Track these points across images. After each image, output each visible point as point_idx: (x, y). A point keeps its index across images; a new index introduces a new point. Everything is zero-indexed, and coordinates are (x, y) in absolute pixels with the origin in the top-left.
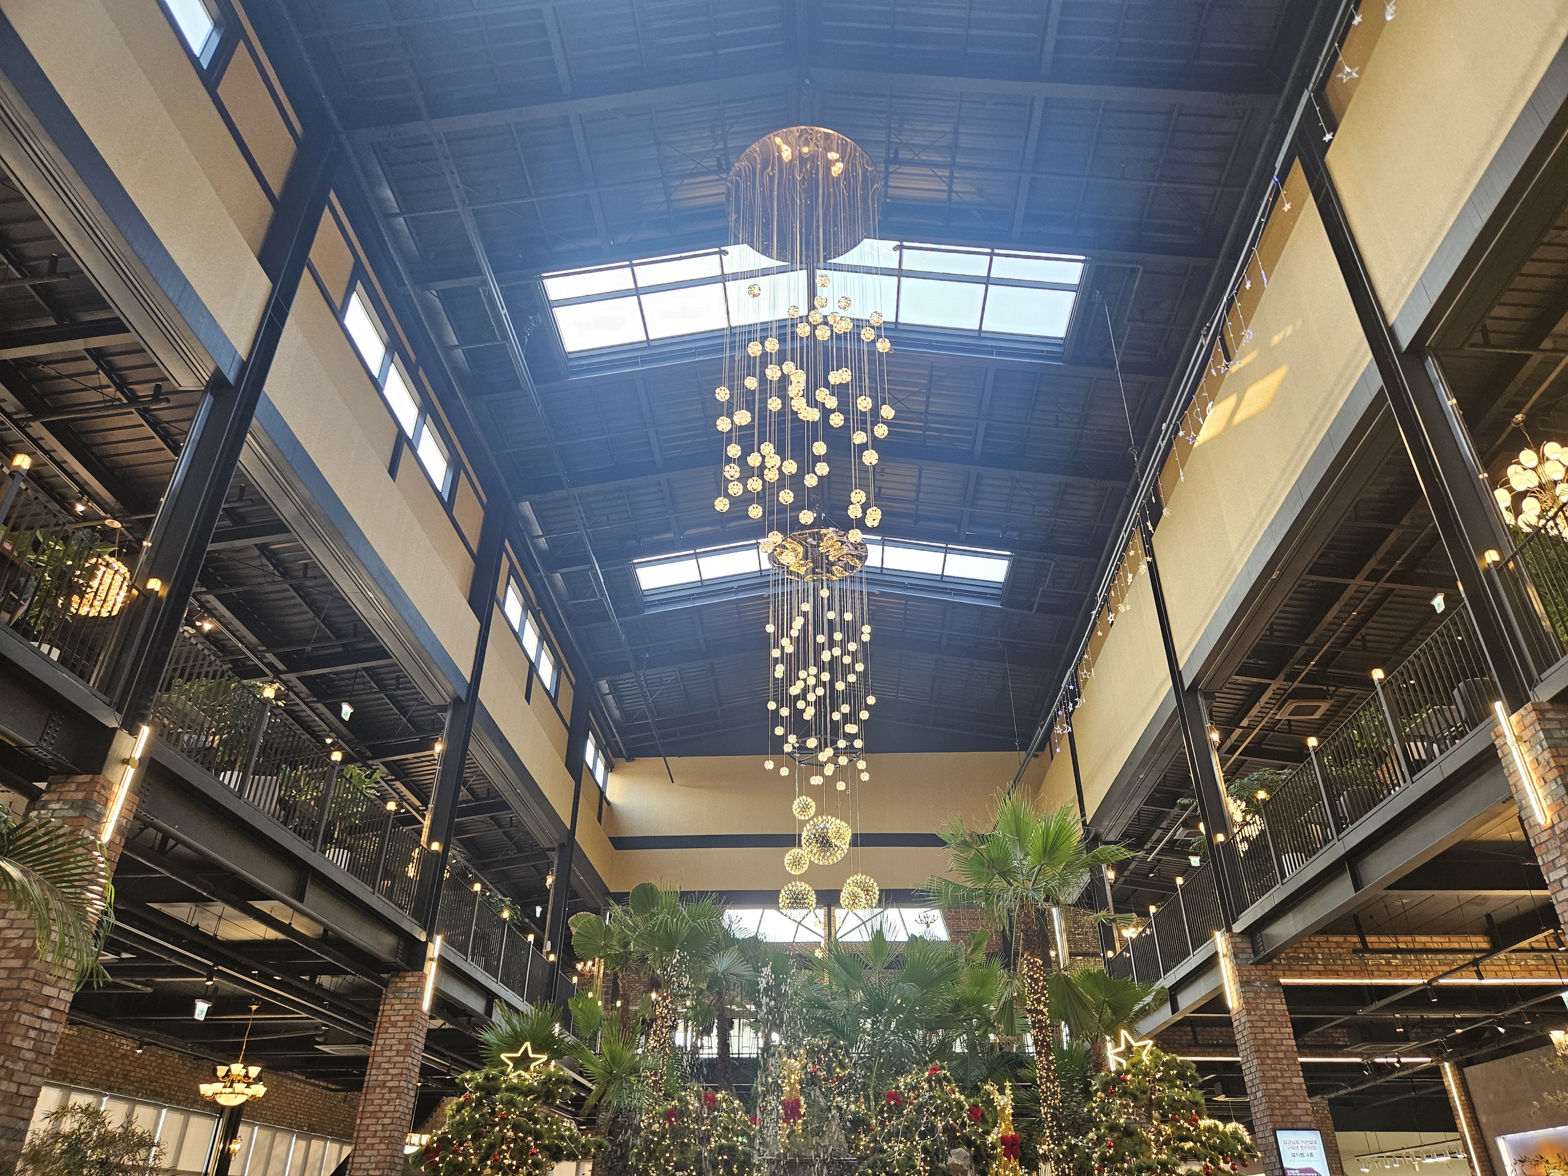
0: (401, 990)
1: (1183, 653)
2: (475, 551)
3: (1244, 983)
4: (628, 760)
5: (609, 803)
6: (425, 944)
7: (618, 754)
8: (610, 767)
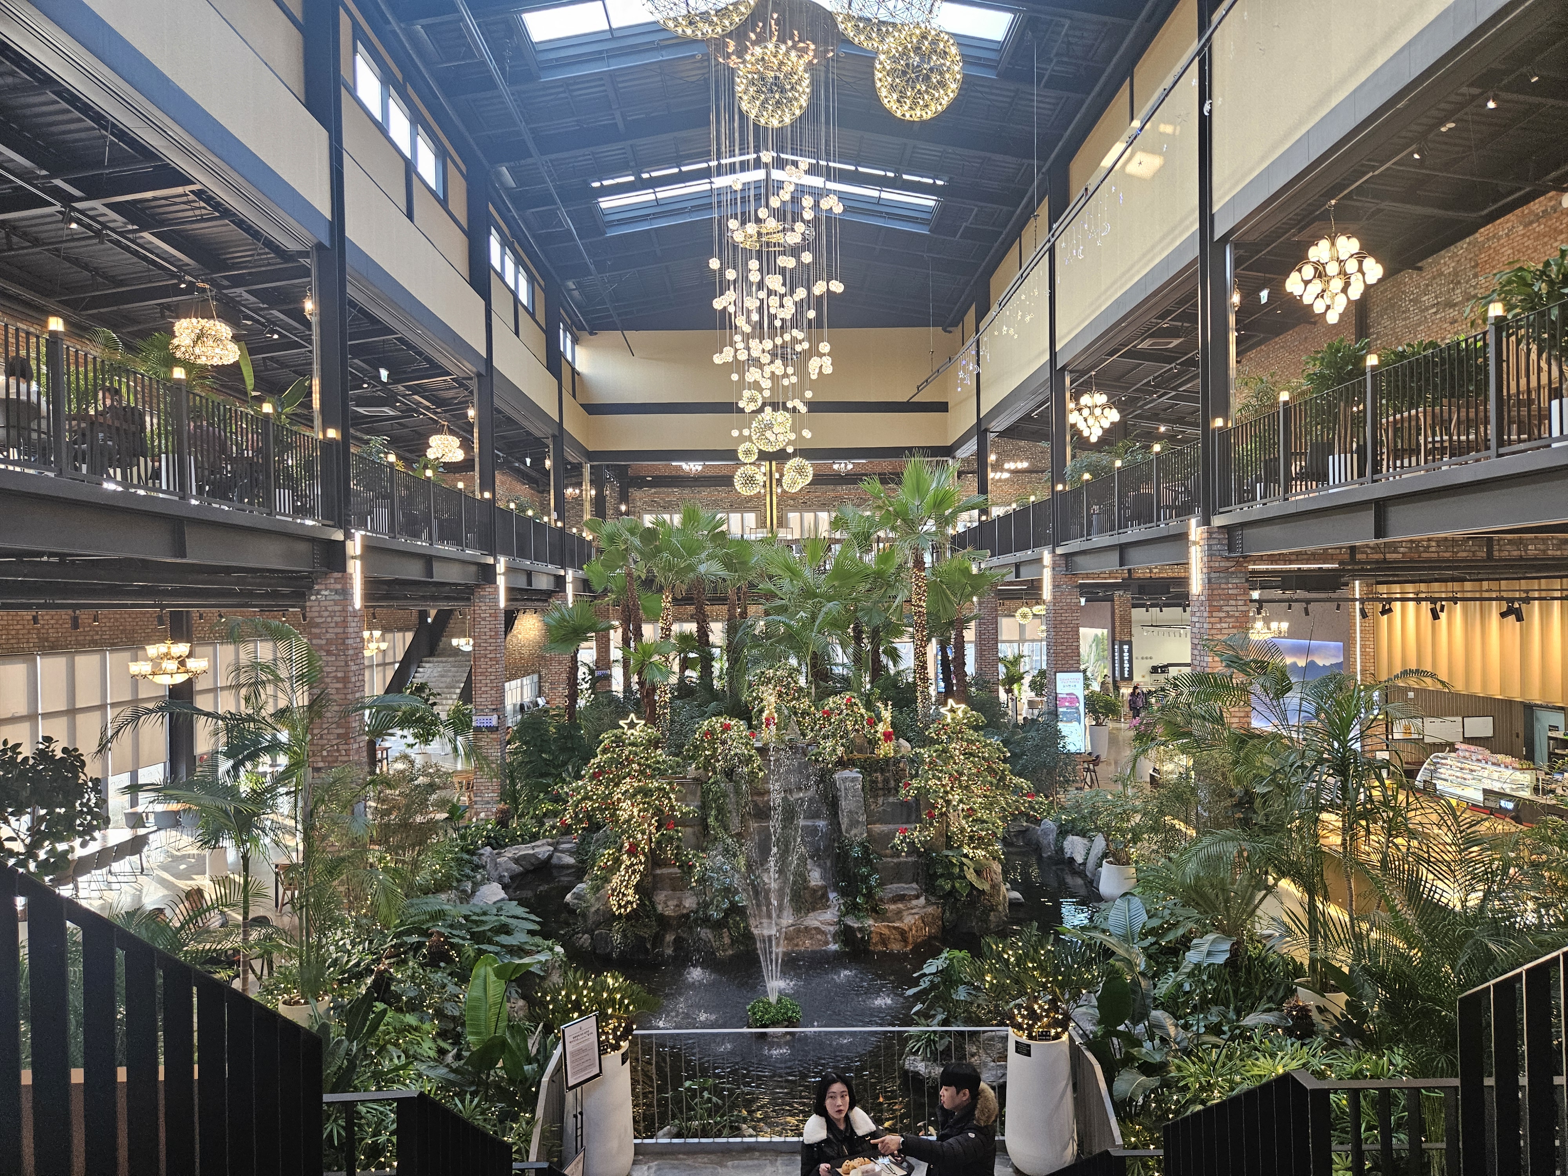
0: (484, 597)
1: (1060, 340)
2: (466, 227)
3: (1056, 586)
4: (591, 334)
5: (578, 374)
6: (494, 566)
7: (581, 328)
8: (575, 341)
